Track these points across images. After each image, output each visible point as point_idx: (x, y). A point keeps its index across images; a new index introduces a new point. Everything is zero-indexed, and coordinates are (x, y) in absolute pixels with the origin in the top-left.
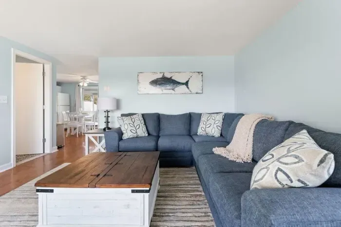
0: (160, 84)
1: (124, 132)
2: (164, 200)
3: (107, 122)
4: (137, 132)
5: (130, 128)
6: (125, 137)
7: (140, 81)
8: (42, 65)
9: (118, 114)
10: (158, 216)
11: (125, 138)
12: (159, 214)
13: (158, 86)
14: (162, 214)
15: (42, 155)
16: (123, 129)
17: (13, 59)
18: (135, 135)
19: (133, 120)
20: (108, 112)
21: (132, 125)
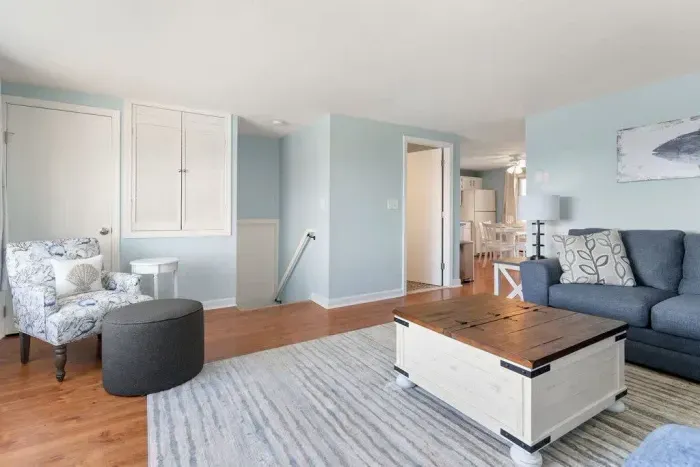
0: (689, 151)
1: (565, 268)
2: (618, 436)
3: (539, 245)
4: (597, 273)
5: (579, 261)
6: (566, 279)
7: (623, 151)
8: (440, 150)
9: (564, 229)
10: (581, 452)
11: (565, 282)
12: (584, 449)
13: (684, 156)
14: (590, 453)
15: (437, 288)
16: (562, 262)
17: (404, 147)
18: (593, 279)
19: (590, 245)
20: (540, 223)
21: (584, 255)
